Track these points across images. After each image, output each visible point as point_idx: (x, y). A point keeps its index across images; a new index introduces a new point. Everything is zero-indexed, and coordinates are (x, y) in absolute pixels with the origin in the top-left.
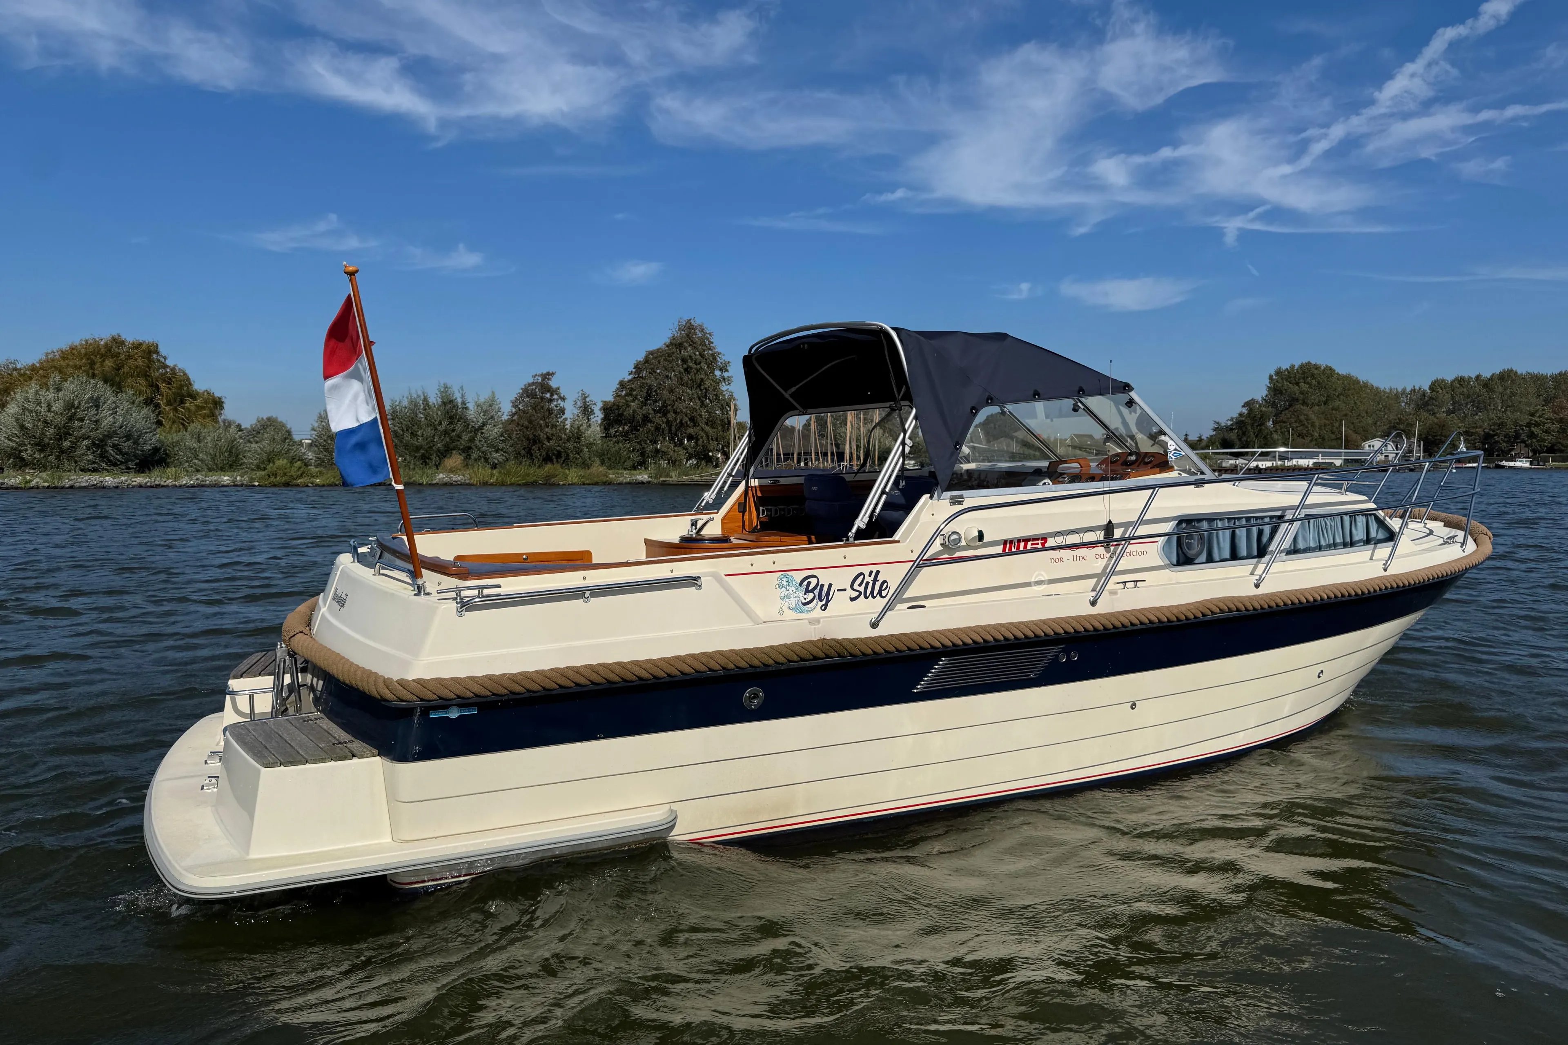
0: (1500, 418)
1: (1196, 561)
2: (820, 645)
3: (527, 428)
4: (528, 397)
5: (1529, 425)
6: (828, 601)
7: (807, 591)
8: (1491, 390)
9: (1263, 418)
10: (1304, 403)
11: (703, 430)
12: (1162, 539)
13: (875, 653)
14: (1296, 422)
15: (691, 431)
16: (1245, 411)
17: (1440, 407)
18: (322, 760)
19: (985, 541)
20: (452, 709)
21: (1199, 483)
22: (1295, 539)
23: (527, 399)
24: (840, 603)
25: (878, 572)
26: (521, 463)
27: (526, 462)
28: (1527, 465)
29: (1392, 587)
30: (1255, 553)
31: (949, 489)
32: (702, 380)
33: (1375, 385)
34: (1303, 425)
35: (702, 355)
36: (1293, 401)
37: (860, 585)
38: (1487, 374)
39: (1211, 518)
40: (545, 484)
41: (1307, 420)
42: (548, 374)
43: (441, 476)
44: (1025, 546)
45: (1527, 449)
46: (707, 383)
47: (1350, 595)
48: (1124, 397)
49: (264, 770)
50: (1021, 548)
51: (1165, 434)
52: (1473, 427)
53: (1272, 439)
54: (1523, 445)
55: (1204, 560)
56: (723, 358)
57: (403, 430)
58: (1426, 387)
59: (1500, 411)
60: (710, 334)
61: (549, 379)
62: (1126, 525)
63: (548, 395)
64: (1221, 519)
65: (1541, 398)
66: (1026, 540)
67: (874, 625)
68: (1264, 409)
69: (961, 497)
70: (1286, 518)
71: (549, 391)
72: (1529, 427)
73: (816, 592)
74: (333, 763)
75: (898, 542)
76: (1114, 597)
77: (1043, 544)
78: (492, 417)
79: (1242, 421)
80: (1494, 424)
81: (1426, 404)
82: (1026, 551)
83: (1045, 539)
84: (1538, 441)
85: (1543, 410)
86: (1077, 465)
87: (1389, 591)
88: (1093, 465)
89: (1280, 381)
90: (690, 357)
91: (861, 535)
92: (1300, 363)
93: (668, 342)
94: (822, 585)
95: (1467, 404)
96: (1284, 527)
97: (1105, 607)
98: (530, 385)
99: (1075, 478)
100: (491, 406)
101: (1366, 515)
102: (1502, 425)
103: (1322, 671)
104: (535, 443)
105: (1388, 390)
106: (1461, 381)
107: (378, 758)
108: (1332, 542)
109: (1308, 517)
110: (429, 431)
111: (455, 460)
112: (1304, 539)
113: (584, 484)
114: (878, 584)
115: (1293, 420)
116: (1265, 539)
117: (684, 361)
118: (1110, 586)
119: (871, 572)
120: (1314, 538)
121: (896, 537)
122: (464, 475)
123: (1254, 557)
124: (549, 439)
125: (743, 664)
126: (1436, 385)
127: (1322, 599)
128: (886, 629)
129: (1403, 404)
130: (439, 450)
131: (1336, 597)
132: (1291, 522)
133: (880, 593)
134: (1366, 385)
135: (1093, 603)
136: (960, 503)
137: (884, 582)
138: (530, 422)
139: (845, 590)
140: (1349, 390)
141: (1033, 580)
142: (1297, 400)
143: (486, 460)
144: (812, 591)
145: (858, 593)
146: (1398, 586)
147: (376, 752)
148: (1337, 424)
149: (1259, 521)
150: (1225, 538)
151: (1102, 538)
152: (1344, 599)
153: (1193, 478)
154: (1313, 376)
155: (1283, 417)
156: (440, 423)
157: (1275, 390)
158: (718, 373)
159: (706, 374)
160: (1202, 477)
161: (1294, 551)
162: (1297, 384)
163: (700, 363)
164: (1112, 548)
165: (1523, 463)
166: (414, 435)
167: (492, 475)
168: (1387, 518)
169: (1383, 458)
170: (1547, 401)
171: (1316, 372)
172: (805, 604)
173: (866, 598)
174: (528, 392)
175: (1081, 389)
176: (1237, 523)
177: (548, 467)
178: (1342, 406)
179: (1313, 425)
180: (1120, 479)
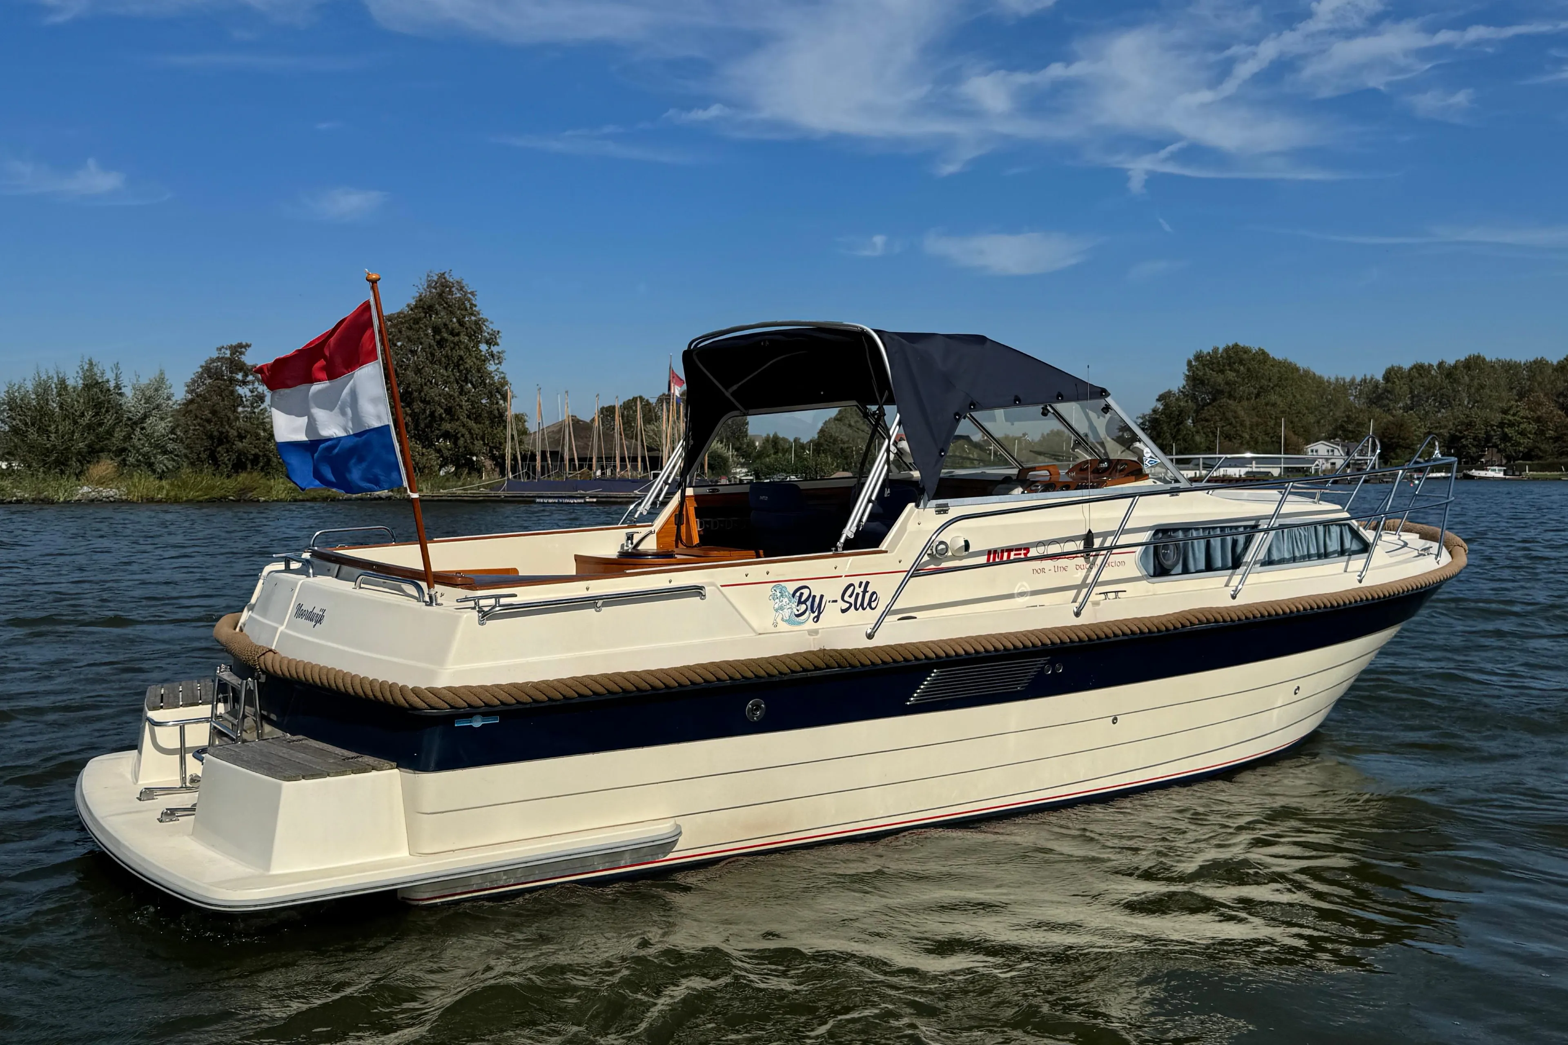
0: (1468, 416)
1: (1172, 572)
2: (821, 655)
3: (209, 421)
4: (210, 377)
5: (1501, 425)
6: (820, 613)
7: (800, 602)
8: (1456, 381)
9: (1181, 415)
10: (1230, 396)
11: (464, 426)
12: (1139, 549)
13: (872, 663)
14: (1221, 420)
15: (447, 426)
16: (1160, 406)
17: (1397, 402)
18: (343, 773)
19: (971, 550)
20: (475, 718)
21: (1174, 492)
22: (1269, 550)
23: (208, 381)
24: (832, 615)
25: (867, 583)
26: (201, 471)
27: (208, 469)
28: (1501, 475)
29: (1367, 599)
30: (1230, 564)
31: (936, 497)
32: (461, 358)
33: (1318, 373)
34: (1231, 424)
35: (461, 323)
36: (1216, 394)
37: (850, 596)
38: (1451, 361)
39: (1186, 528)
40: (239, 501)
41: (1235, 418)
42: (240, 346)
43: (86, 489)
44: (1009, 556)
45: (1499, 455)
46: (469, 362)
47: (1325, 607)
48: (1102, 403)
49: (286, 784)
50: (1005, 558)
51: (1140, 441)
52: (1436, 428)
53: (1194, 441)
54: (1495, 450)
55: (1180, 571)
56: (491, 326)
57: (26, 424)
58: (1379, 377)
59: (1467, 407)
60: (472, 293)
61: (241, 353)
62: (1105, 535)
63: (240, 376)
64: (1197, 529)
65: (1515, 391)
66: (1009, 550)
67: (870, 636)
68: (1182, 404)
69: (946, 505)
70: (1260, 527)
71: (241, 370)
72: (1502, 428)
73: (809, 603)
74: (353, 775)
75: (886, 552)
76: (1097, 608)
77: (1025, 554)
78: (158, 407)
79: (1157, 419)
80: (1462, 423)
81: (1380, 398)
82: (1010, 561)
83: (1027, 549)
84: (1512, 445)
85: (1517, 406)
86: (1046, 473)
87: (1365, 603)
88: (1063, 472)
89: (1200, 367)
90: (445, 325)
91: (850, 544)
92: (1224, 346)
93: (413, 303)
94: (814, 597)
95: (1428, 398)
96: (1259, 536)
97: (1088, 618)
98: (213, 361)
99: (1050, 486)
100: (157, 390)
101: (1340, 525)
102: (1470, 425)
103: (1298, 688)
104: (220, 443)
105: (1333, 380)
106: (1420, 369)
107: (396, 771)
108: (1306, 553)
109: (1282, 527)
110: (65, 426)
111: (105, 467)
112: (1279, 550)
113: (296, 501)
114: (868, 596)
115: (1217, 418)
116: (1239, 549)
117: (436, 330)
118: (1093, 597)
119: (861, 583)
120: (1288, 550)
121: (883, 546)
122: (118, 488)
123: (1228, 569)
124: (241, 437)
125: (750, 674)
126: (1391, 375)
127: (1298, 611)
128: (882, 640)
129: (1352, 398)
130: (79, 453)
131: (1312, 608)
132: (1267, 531)
133: (869, 604)
134: (1307, 373)
135: (1077, 614)
136: (945, 512)
137: (874, 593)
138: (214, 412)
139: (836, 601)
140: (1286, 379)
141: (1016, 591)
142: (1221, 392)
143: (150, 465)
144: (805, 602)
145: (848, 605)
146: (1373, 598)
147: (394, 764)
148: (1272, 423)
149: (1234, 531)
150: (1200, 548)
151: (1081, 548)
152: (1319, 611)
153: (1168, 487)
154: (1241, 362)
155: (1205, 414)
156: (82, 415)
157: (1195, 379)
158: (483, 347)
159: (467, 348)
160: (1177, 485)
161: (1268, 562)
162: (1222, 371)
163: (458, 334)
164: (1091, 558)
165: (1496, 473)
166: (43, 430)
167: (161, 488)
168: (1361, 528)
169: (1329, 466)
170: (1521, 396)
171: (1245, 356)
172: (798, 616)
173: (857, 609)
174: (209, 371)
175: (1060, 395)
176: (1212, 533)
177: (243, 477)
178: (1279, 401)
179: (1242, 424)
180: (1097, 488)
